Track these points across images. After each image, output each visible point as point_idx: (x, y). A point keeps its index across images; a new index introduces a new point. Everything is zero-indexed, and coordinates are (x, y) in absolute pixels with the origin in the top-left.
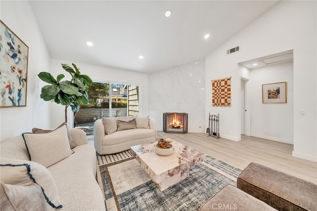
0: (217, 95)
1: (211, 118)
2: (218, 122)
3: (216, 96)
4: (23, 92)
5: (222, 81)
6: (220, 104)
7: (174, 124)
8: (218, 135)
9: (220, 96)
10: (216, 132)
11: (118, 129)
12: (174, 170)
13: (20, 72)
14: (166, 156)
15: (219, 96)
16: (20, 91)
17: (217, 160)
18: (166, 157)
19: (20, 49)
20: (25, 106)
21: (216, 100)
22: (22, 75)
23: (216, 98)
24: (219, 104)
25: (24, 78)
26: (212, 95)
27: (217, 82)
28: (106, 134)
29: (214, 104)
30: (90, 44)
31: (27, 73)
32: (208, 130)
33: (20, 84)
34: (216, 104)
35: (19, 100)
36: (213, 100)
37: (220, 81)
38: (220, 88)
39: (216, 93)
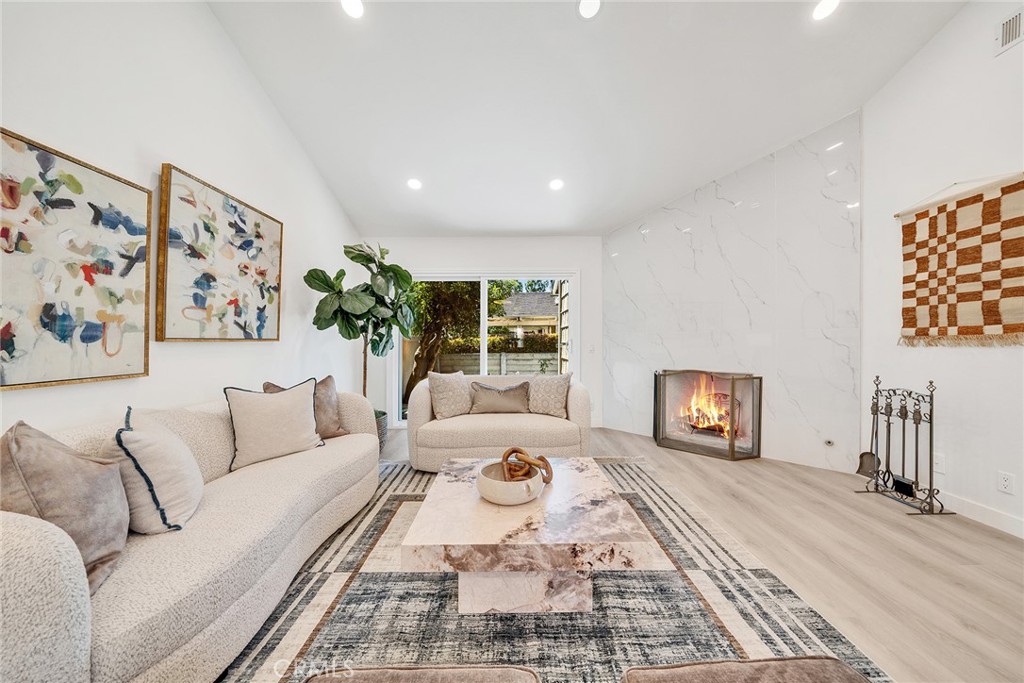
0: (933, 283)
1: (882, 402)
2: (924, 427)
3: (923, 293)
4: (270, 312)
5: (960, 204)
6: (953, 331)
7: (695, 414)
8: (920, 495)
9: (951, 290)
10: (910, 476)
11: (474, 408)
12: (469, 554)
13: (262, 274)
14: (499, 505)
15: (943, 290)
16: (261, 310)
17: (797, 604)
18: (496, 509)
19: (259, 230)
20: (278, 339)
21: (923, 313)
22: (267, 278)
23: (922, 301)
24: (943, 333)
25: (274, 284)
26: (901, 288)
27: (933, 213)
28: (433, 417)
29: (911, 331)
30: (414, 184)
31: (280, 276)
32: (868, 463)
33: (263, 297)
34: (923, 333)
35: (260, 328)
36: (906, 311)
37: (951, 207)
38: (951, 247)
39: (922, 277)
